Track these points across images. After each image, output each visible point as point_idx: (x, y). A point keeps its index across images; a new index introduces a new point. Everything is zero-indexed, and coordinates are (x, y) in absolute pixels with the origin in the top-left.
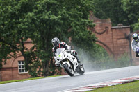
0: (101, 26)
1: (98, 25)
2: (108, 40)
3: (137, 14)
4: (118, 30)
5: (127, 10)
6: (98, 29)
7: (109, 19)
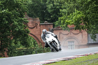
0: (32, 23)
1: (30, 22)
2: (37, 33)
3: (58, 15)
4: (44, 26)
5: (51, 12)
6: (30, 25)
7: (38, 18)
